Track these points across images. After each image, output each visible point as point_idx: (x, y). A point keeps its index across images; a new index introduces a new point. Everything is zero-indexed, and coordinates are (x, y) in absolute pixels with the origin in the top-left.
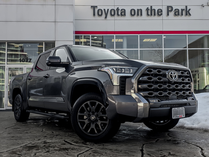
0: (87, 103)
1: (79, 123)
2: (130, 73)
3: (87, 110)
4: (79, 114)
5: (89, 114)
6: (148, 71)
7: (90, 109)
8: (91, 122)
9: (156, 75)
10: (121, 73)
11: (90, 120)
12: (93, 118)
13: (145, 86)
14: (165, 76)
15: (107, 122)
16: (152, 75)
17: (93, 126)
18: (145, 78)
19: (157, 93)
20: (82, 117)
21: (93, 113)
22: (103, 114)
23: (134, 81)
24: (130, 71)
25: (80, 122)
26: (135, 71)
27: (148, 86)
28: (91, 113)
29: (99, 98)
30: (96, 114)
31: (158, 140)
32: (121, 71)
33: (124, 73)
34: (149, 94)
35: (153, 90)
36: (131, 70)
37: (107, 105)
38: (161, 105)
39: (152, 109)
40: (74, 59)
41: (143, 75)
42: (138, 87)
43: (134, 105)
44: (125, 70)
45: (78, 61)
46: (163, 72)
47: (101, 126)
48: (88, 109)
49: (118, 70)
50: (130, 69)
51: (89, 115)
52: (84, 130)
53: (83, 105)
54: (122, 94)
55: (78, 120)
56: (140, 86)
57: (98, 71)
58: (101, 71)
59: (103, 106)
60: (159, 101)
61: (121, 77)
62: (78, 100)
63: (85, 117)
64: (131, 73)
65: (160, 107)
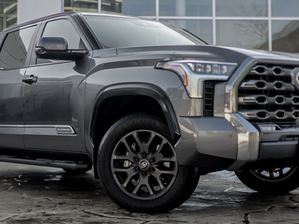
0: (132, 136)
1: (115, 176)
2: (221, 74)
3: (132, 149)
4: (114, 157)
5: (135, 158)
6: (257, 70)
7: (137, 147)
8: (139, 172)
9: (271, 78)
10: (204, 73)
11: (137, 169)
12: (144, 164)
13: (252, 99)
14: (288, 79)
15: (174, 172)
16: (264, 77)
17: (144, 181)
18: (252, 84)
19: (274, 114)
20: (119, 163)
21: (145, 156)
22: (165, 156)
23: (230, 89)
24: (221, 69)
25: (117, 173)
26: (231, 69)
27: (258, 99)
28: (139, 156)
29: (158, 124)
30: (150, 156)
31: (272, 207)
32: (205, 69)
33: (211, 73)
34: (259, 114)
35: (267, 107)
36: (225, 67)
37: (177, 137)
38: (282, 136)
39: (265, 144)
40: (96, 45)
41: (248, 77)
42: (237, 100)
43: (231, 136)
44: (212, 68)
45: (106, 47)
46: (284, 72)
47: (161, 180)
48: (133, 147)
49: (199, 67)
50: (221, 65)
51: (136, 160)
52: (126, 188)
53: (123, 140)
54: (208, 116)
55: (114, 170)
56: (241, 100)
57: (156, 68)
58: (162, 69)
59: (165, 141)
60: (277, 129)
61: (206, 82)
62: (112, 128)
63: (127, 164)
64: (225, 74)
65: (281, 140)
